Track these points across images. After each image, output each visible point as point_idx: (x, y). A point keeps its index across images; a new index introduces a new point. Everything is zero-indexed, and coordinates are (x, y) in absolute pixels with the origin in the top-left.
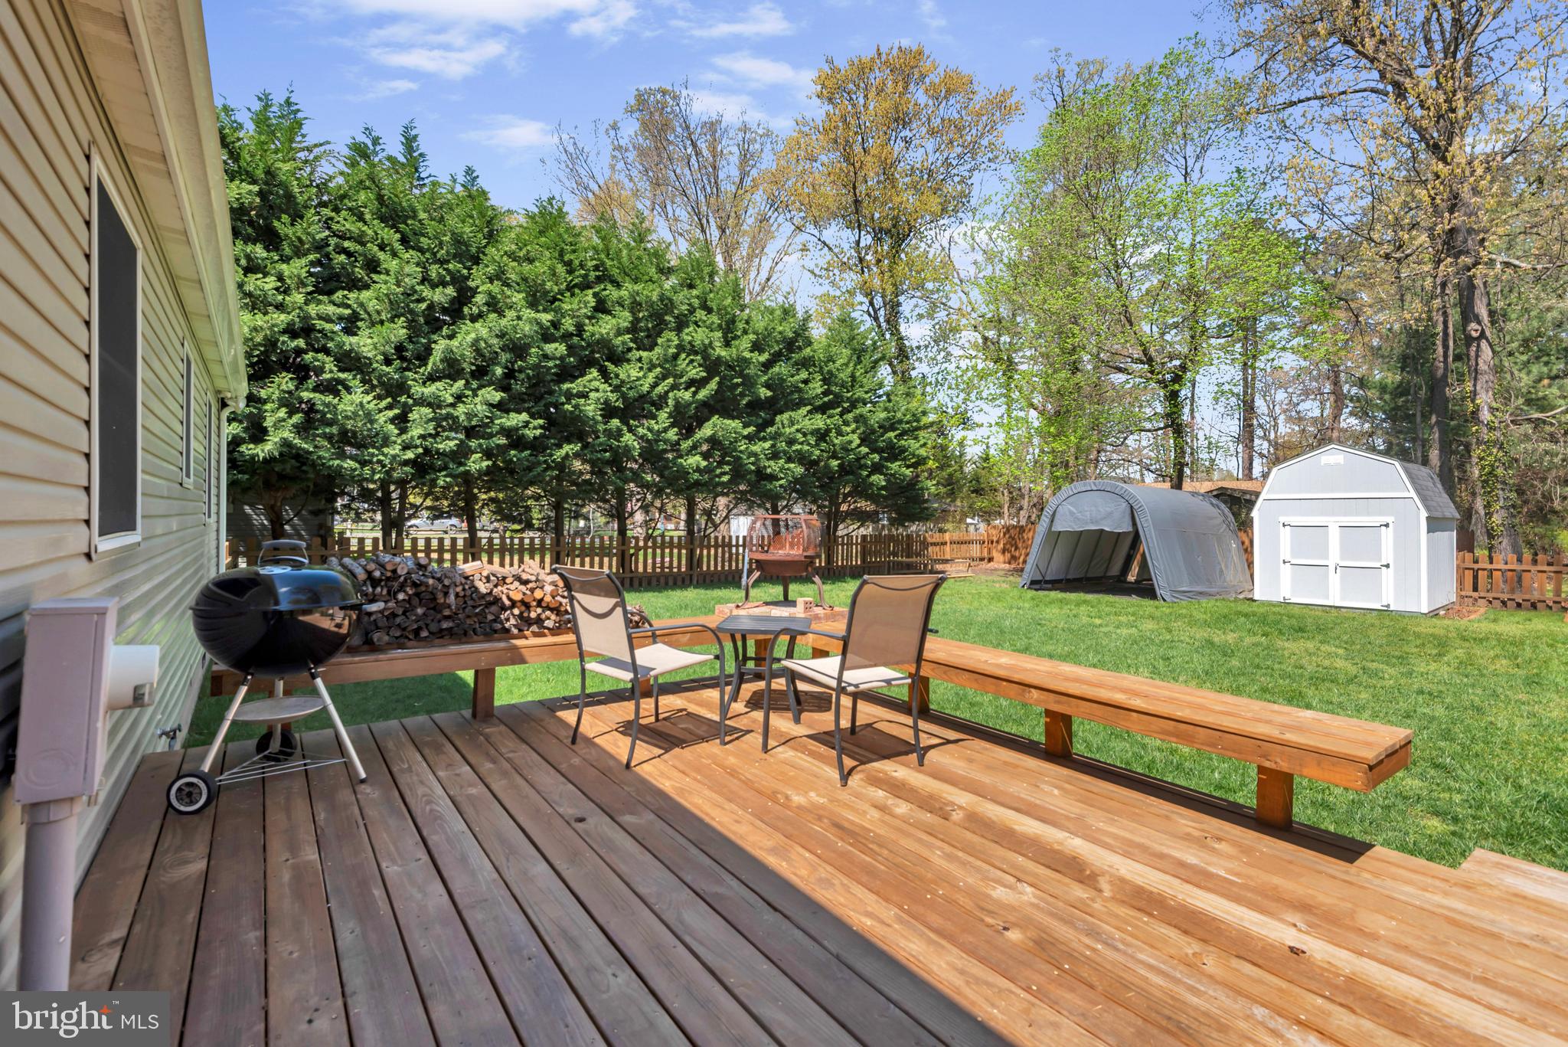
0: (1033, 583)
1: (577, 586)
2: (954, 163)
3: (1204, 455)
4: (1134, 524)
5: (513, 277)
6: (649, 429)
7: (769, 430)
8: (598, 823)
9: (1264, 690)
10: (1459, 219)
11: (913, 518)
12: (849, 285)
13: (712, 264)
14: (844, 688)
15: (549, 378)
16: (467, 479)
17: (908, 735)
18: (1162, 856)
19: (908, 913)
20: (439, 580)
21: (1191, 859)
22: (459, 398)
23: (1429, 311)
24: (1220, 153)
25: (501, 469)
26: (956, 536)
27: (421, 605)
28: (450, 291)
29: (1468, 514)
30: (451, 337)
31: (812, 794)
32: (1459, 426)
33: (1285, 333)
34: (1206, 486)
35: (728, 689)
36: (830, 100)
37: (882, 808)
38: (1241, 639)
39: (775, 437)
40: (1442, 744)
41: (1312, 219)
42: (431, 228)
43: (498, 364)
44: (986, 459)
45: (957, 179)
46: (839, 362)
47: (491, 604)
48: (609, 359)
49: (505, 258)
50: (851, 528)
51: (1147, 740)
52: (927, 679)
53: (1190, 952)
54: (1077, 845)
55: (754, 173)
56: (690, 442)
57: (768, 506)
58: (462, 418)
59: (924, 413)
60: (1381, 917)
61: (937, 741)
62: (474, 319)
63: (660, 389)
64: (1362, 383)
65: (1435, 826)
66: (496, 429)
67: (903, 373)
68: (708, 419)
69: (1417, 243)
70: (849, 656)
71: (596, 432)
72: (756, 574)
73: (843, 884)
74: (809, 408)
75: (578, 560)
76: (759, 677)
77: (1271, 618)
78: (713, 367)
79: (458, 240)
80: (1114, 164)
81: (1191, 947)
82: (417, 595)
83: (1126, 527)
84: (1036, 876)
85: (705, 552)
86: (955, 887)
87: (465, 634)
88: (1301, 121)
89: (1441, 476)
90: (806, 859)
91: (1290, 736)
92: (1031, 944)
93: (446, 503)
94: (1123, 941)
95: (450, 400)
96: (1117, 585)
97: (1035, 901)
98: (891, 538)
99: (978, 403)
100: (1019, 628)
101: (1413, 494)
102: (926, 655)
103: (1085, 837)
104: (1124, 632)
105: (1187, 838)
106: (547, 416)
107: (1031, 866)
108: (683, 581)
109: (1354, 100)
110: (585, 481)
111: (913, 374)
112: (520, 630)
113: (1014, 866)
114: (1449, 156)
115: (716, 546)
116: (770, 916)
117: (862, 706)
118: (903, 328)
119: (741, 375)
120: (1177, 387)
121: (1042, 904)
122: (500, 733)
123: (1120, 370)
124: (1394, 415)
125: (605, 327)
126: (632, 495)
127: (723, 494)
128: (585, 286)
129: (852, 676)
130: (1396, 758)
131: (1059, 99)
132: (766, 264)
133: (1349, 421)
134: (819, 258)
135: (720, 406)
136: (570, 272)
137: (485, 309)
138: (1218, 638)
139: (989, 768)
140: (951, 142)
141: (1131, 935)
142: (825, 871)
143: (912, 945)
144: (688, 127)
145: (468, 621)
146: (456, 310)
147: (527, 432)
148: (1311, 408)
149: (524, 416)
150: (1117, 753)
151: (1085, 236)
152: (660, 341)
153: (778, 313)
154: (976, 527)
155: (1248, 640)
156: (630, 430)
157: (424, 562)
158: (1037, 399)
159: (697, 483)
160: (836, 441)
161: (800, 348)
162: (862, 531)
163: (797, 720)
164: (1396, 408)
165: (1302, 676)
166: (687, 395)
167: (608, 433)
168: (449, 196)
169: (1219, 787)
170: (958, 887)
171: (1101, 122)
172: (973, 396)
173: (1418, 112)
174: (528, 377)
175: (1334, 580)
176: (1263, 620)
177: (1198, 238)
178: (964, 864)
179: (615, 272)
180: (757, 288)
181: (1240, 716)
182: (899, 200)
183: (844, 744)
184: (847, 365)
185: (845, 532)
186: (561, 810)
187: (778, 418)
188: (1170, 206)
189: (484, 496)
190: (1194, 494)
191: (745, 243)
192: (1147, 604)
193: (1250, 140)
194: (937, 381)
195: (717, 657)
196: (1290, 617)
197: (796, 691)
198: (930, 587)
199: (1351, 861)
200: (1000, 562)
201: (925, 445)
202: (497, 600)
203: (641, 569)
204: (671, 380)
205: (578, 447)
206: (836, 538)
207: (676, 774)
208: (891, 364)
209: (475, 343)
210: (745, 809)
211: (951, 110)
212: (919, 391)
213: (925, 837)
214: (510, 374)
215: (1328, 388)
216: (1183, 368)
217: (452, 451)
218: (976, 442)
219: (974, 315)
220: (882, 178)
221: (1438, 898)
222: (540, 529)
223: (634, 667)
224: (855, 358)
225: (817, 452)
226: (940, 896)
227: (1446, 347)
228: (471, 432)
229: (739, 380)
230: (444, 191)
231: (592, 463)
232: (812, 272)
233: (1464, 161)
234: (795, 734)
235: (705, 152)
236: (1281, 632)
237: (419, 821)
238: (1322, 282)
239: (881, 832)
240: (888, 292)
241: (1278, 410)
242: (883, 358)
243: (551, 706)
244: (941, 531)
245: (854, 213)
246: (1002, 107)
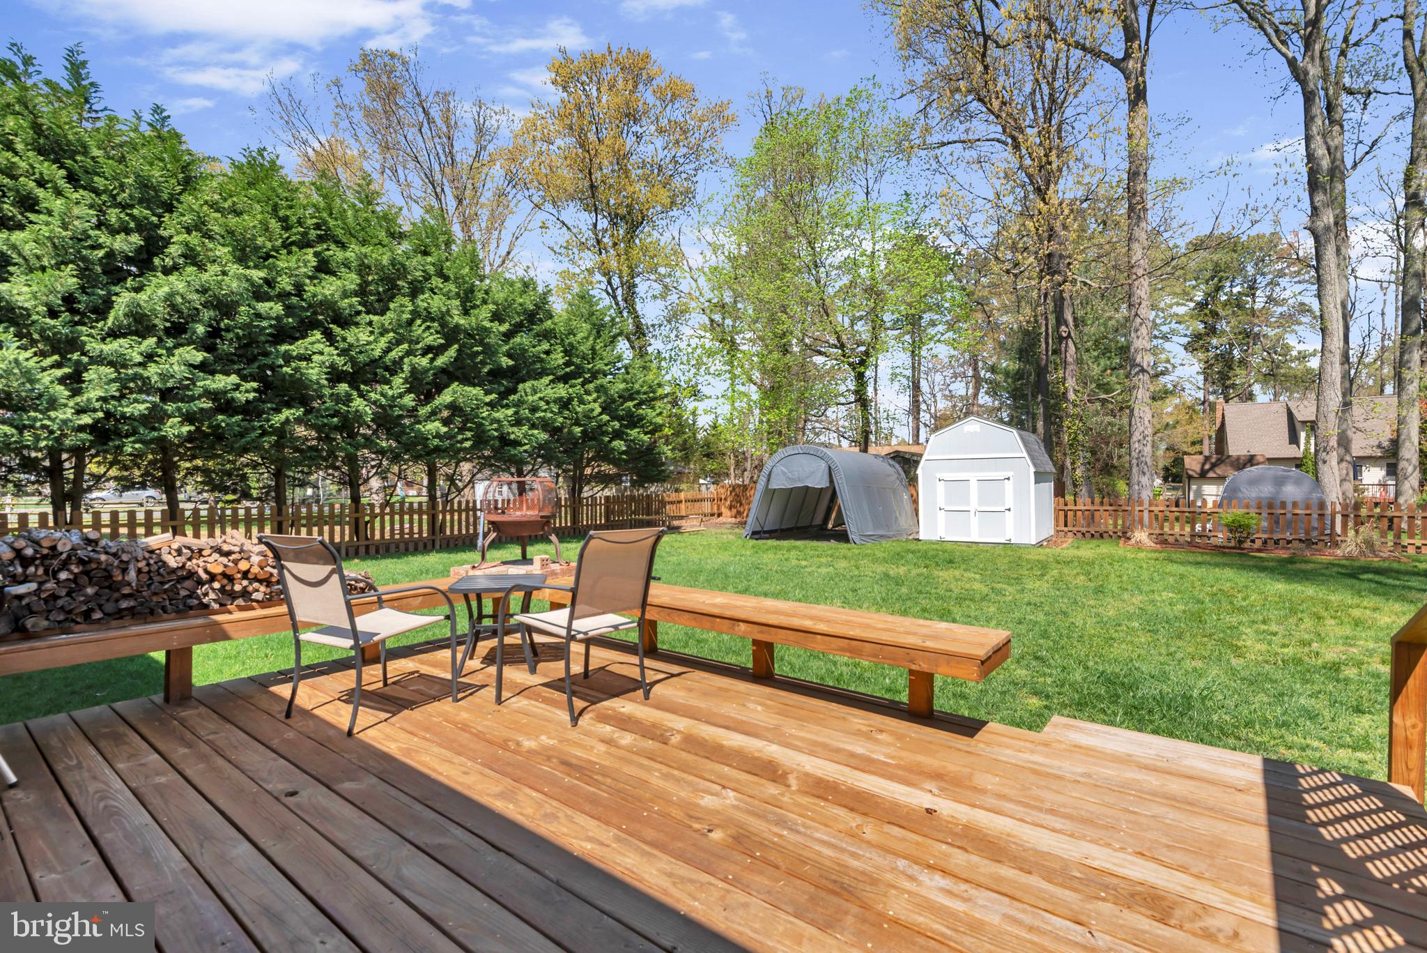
0: (754, 533)
1: (291, 555)
2: (681, 161)
3: (884, 424)
4: (831, 481)
5: (216, 228)
6: (382, 395)
7: (511, 398)
8: (313, 795)
9: (924, 610)
10: (1053, 247)
11: (652, 480)
12: (589, 264)
13: (447, 232)
14: (574, 636)
15: (263, 338)
16: (163, 445)
17: (635, 673)
18: (838, 751)
19: (626, 832)
20: (115, 555)
21: (859, 750)
22: (150, 357)
23: (1036, 316)
24: (893, 178)
25: (206, 435)
26: (690, 495)
27: (91, 583)
28: (136, 239)
29: (1061, 469)
30: (138, 290)
31: (543, 737)
32: (1056, 404)
33: (941, 328)
34: (885, 450)
35: (462, 648)
36: (565, 88)
37: (608, 742)
38: (909, 571)
39: (518, 404)
40: (1041, 641)
41: (959, 238)
42: (108, 167)
43: (200, 321)
44: (715, 427)
45: (684, 176)
46: (580, 336)
47: (182, 579)
48: (334, 322)
49: (205, 208)
50: (596, 490)
51: (837, 658)
52: (655, 622)
53: (854, 825)
54: (773, 751)
55: (491, 148)
56: (428, 408)
57: (513, 470)
58: (155, 379)
59: (660, 385)
60: (989, 776)
61: (662, 676)
62: (167, 271)
63: (394, 354)
64: (993, 369)
65: (1035, 703)
66: (198, 391)
67: (640, 348)
68: (447, 386)
69: (1027, 263)
70: (577, 607)
71: (321, 397)
72: (493, 535)
73: (567, 816)
74: (551, 377)
75: (304, 530)
76: (494, 633)
77: (931, 553)
78: (451, 334)
79: (144, 184)
80: (813, 177)
81: (853, 820)
82: (86, 573)
83: (824, 484)
84: (738, 781)
85: (448, 517)
86: (669, 802)
87: (152, 612)
88: (949, 159)
89: (1044, 441)
90: (532, 798)
91: (930, 644)
92: (730, 840)
93: (137, 472)
94: (804, 825)
95: (139, 359)
96: (819, 532)
97: (736, 803)
98: (632, 498)
99: (707, 377)
100: (741, 573)
101: (1025, 454)
102: (650, 600)
103: (780, 744)
104: (824, 570)
105: (859, 733)
106: (260, 378)
107: (735, 773)
108: (425, 546)
109: (986, 147)
110: (311, 448)
111: (650, 349)
112: (221, 605)
113: (721, 776)
114: (1047, 197)
115: (460, 511)
116: (492, 857)
117: (595, 652)
118: (639, 307)
119: (481, 343)
120: (862, 369)
121: (742, 805)
122: (199, 715)
123: (820, 353)
124: (1016, 394)
125: (329, 288)
126: (366, 460)
127: (465, 460)
128: (305, 244)
129: (581, 625)
130: (1000, 652)
131: (768, 117)
132: (507, 236)
133: (984, 399)
134: (559, 236)
135: (459, 373)
136: (287, 228)
137: (181, 261)
138: (893, 571)
139: (705, 694)
140: (677, 142)
141: (813, 820)
142: (551, 806)
143: (628, 860)
144: (419, 95)
145: (155, 599)
146: (145, 259)
147: (237, 395)
148: (960, 388)
149: (234, 379)
150: (814, 672)
151: (791, 238)
152: (392, 305)
153: (519, 285)
154: (706, 488)
155: (914, 572)
156: (361, 395)
157: (93, 535)
158: (756, 375)
159: (437, 449)
160: (578, 409)
161: (541, 320)
162: (607, 492)
163: (533, 671)
164: (1016, 389)
165: (950, 597)
166: (424, 362)
167: (337, 398)
168: (132, 135)
169: (889, 690)
170: (673, 803)
171: (801, 140)
172: (702, 370)
173: (1028, 162)
174: (238, 338)
175: (974, 521)
176: (925, 556)
177: (877, 247)
178: (678, 780)
179: (339, 232)
180: (498, 261)
181: (894, 631)
182: (632, 189)
183: (575, 688)
184: (587, 338)
185: (591, 493)
186: (269, 787)
187: (521, 386)
188: (856, 218)
189: (188, 465)
190: (876, 456)
191: (484, 214)
192: (843, 547)
193: (914, 170)
194: (671, 357)
195: (447, 617)
196: (944, 551)
197: (532, 644)
198: (652, 539)
199: (972, 736)
200: (728, 517)
201: (660, 414)
202: (191, 574)
203: (377, 536)
204: (406, 346)
205: (300, 412)
206: (580, 500)
207: (404, 735)
208: (629, 339)
209: (169, 298)
210: (474, 760)
211: (676, 113)
212: (654, 364)
213: (646, 762)
214: (215, 332)
215: (970, 373)
216: (867, 353)
217: (143, 416)
218: (706, 412)
219: (702, 300)
220: (616, 168)
221: (1027, 756)
222: (259, 499)
223: (354, 634)
224: (594, 332)
225: (561, 420)
226: (656, 812)
227: (1047, 343)
228: (166, 395)
229: (480, 349)
230: (124, 128)
231: (318, 429)
232: (552, 249)
233: (1056, 202)
234: (530, 684)
235: (439, 121)
236: (937, 564)
237: (90, 821)
238: (964, 290)
239: (607, 763)
240: (625, 274)
241: (937, 388)
242: (620, 334)
243: (263, 682)
244: (677, 490)
245: (591, 197)
246: (720, 115)
